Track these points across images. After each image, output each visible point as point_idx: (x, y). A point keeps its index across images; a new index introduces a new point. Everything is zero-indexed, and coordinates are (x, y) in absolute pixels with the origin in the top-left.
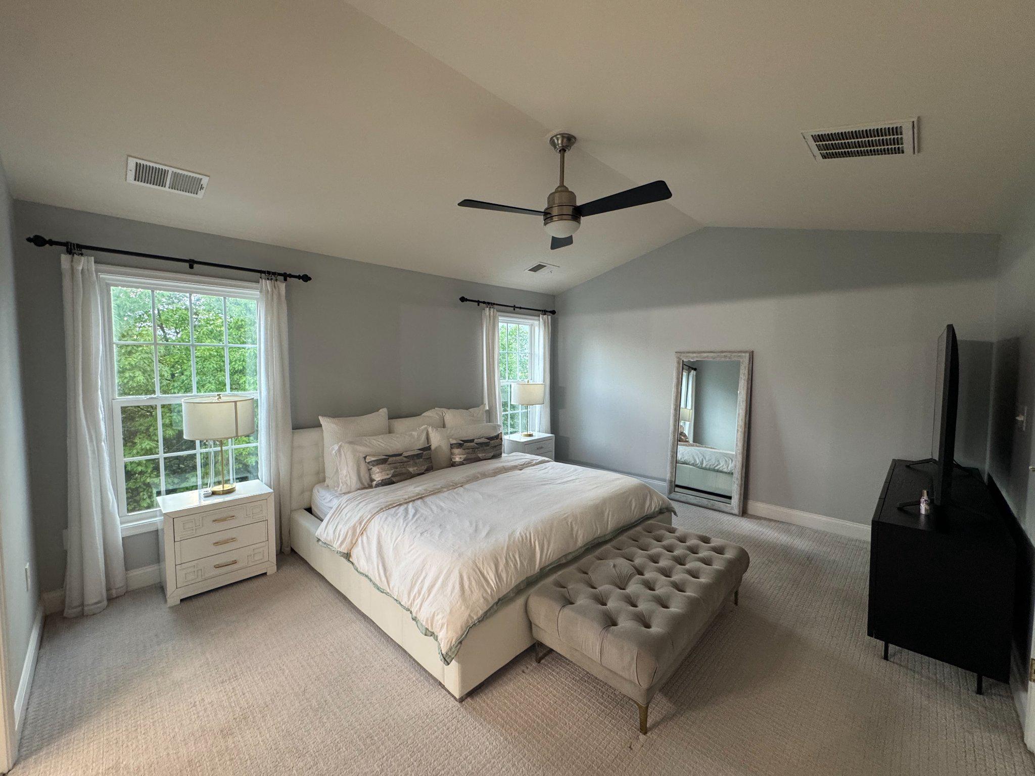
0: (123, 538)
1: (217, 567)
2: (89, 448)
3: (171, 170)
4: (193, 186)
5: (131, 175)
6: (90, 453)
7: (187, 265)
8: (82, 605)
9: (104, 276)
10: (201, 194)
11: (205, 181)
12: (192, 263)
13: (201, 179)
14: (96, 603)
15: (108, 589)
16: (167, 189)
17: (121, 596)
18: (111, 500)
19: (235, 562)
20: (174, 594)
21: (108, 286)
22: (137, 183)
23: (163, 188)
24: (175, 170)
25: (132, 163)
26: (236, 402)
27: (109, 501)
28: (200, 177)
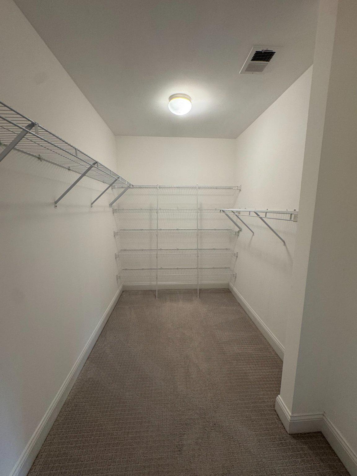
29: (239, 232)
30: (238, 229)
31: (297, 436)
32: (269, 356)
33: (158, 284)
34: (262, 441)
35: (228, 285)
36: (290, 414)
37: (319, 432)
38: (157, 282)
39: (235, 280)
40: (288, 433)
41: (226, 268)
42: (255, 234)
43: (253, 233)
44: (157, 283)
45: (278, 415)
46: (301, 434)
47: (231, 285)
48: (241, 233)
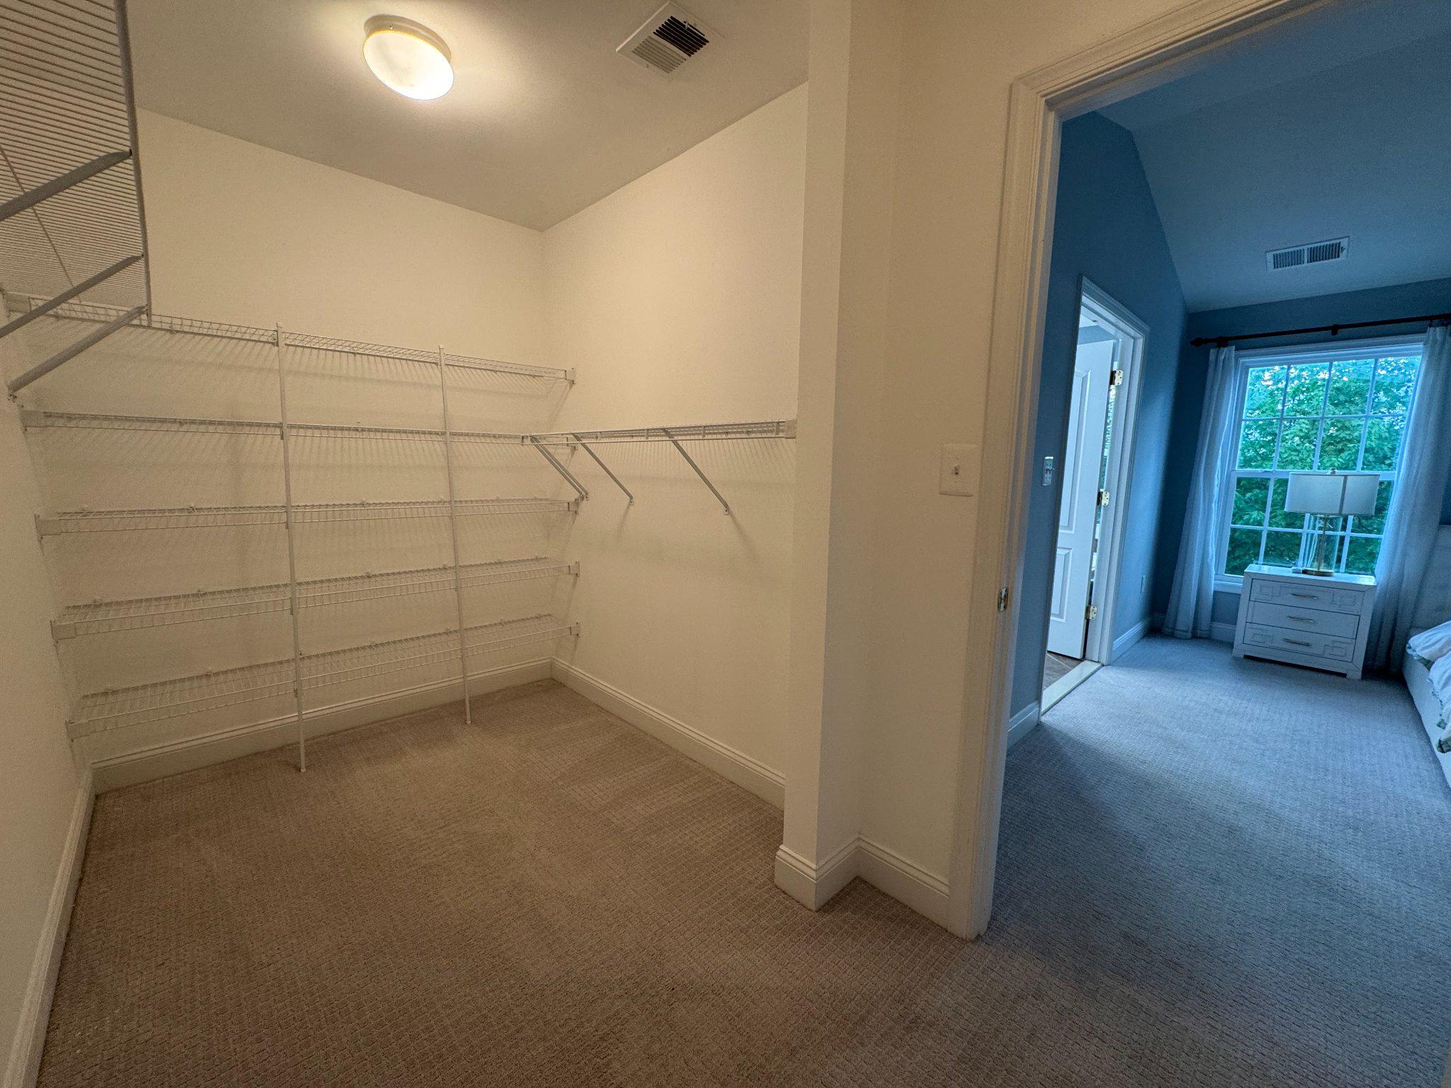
0: (1215, 592)
1: (1288, 641)
2: (1201, 506)
3: (1306, 247)
4: (1333, 251)
5: (1271, 265)
6: (1201, 510)
7: (1329, 332)
8: (1174, 629)
9: (1244, 360)
10: (1343, 255)
11: (1344, 243)
12: (1335, 329)
13: (1340, 243)
14: (1183, 631)
15: (1195, 628)
16: (1306, 264)
17: (1202, 638)
18: (1210, 555)
19: (1308, 645)
20: (1240, 649)
21: (1248, 367)
22: (1276, 270)
23: (1302, 265)
24: (1310, 246)
25: (1270, 257)
26: (1346, 476)
27: (1208, 554)
28: (1338, 241)
29: (577, 502)
30: (575, 495)
31: (828, 907)
32: (720, 793)
33: (304, 717)
34: (779, 955)
35: (551, 666)
36: (814, 866)
37: (855, 879)
38: (299, 712)
39: (576, 646)
40: (814, 909)
41: (539, 617)
42: (635, 500)
43: (631, 497)
44: (300, 715)
45: (784, 892)
46: (832, 899)
47: (562, 662)
48: (584, 504)
